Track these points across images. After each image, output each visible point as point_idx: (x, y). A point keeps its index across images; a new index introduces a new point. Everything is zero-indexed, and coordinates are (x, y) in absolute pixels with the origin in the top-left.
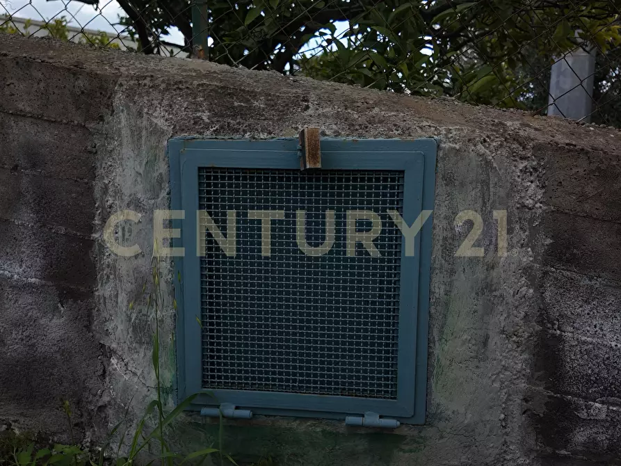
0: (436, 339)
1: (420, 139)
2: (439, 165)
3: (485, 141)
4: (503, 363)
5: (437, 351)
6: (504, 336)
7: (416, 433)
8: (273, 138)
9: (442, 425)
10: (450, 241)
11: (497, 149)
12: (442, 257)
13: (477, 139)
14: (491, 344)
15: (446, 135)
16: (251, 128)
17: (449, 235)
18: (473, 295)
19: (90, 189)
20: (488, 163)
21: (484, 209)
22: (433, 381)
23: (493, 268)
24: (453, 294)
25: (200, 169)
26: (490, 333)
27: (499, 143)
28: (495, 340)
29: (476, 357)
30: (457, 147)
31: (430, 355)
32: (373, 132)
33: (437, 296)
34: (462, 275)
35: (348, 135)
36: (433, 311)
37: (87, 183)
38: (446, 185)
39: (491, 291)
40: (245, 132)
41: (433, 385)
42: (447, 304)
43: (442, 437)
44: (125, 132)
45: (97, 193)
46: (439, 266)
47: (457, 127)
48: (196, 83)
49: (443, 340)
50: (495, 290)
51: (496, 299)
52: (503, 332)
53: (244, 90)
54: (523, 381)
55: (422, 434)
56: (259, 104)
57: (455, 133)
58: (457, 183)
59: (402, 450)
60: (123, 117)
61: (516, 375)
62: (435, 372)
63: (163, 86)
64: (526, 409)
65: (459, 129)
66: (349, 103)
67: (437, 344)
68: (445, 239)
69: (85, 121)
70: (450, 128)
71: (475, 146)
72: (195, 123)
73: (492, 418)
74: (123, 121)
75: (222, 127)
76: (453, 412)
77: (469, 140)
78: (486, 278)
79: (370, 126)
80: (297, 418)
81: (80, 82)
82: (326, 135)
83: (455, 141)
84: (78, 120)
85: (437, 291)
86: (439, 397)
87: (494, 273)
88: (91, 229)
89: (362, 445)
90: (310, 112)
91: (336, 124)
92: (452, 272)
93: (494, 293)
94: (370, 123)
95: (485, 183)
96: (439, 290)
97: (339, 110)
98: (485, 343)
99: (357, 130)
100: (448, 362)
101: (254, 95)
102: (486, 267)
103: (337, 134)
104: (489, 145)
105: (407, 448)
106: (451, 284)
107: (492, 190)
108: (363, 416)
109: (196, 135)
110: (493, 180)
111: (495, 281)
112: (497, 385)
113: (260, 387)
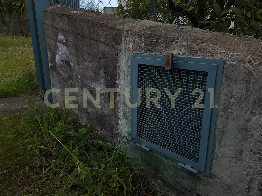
0: (217, 145)
1: (216, 59)
2: (224, 71)
3: (251, 61)
4: (250, 164)
5: (217, 150)
6: (252, 153)
7: (205, 178)
8: (161, 55)
9: (216, 180)
10: (227, 105)
11: (257, 66)
12: (223, 111)
13: (246, 60)
14: (244, 155)
15: (230, 57)
16: (156, 51)
17: (227, 102)
18: (237, 131)
19: (116, 67)
20: (250, 73)
21: (247, 93)
22: (214, 162)
23: (248, 121)
24: (226, 128)
25: (139, 64)
26: (244, 149)
27: (259, 63)
28: (246, 154)
29: (236, 158)
30: (234, 63)
31: (213, 151)
32: (199, 54)
33: (219, 128)
34: (232, 121)
35: (188, 55)
36: (216, 133)
37: (115, 65)
38: (228, 80)
39: (246, 131)
40: (153, 52)
41: (214, 163)
42: (223, 132)
43: (216, 185)
44: (123, 49)
45: (118, 68)
46: (221, 115)
47: (239, 54)
48: (143, 32)
49: (220, 147)
50: (249, 131)
51: (249, 135)
52: (251, 151)
53: (157, 35)
54: (261, 176)
55: (208, 180)
56: (160, 41)
57: (236, 56)
58: (233, 80)
59: (200, 183)
60: (123, 44)
61: (257, 172)
62: (215, 158)
63: (134, 34)
64: (261, 188)
65: (239, 55)
66: (195, 40)
67: (217, 147)
68: (225, 104)
69: (115, 45)
70: (234, 54)
71: (244, 63)
72: (139, 48)
73: (241, 186)
74: (123, 46)
75: (147, 50)
76: (222, 177)
77: (242, 61)
78: (245, 125)
79: (199, 51)
80: (164, 157)
81: (114, 32)
82: (180, 55)
83: (234, 61)
84: (114, 44)
85: (219, 125)
86: (216, 168)
87: (249, 124)
88: (116, 79)
89: (185, 175)
90: (178, 44)
91: (185, 50)
92: (227, 119)
93: (248, 133)
94: (199, 50)
95: (248, 82)
96: (220, 125)
97: (189, 43)
98: (241, 153)
99: (193, 53)
100: (221, 156)
101: (160, 37)
102: (245, 120)
103: (184, 54)
104: (253, 63)
105: (202, 183)
106: (226, 124)
107: (251, 85)
108: (185, 165)
109: (139, 52)
110: (252, 80)
111: (249, 127)
112: (245, 173)
113: (153, 142)
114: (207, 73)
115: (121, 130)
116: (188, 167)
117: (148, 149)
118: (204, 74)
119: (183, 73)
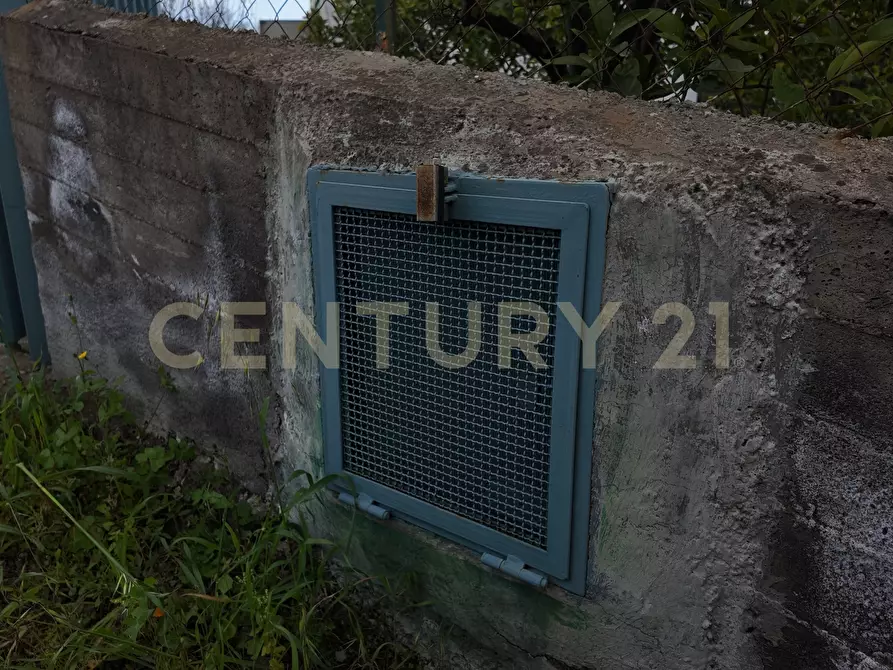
0: (603, 483)
1: (586, 182)
2: (612, 226)
3: (697, 188)
4: (712, 546)
5: (603, 501)
6: (717, 505)
7: (573, 603)
8: (408, 171)
9: (608, 605)
10: (628, 344)
11: (717, 203)
12: (615, 366)
13: (684, 185)
14: (692, 512)
15: (632, 176)
16: (389, 158)
17: (628, 335)
18: (665, 431)
19: (262, 219)
20: (696, 229)
21: (689, 300)
22: (596, 542)
23: (700, 396)
24: (630, 424)
25: (335, 208)
26: (691, 496)
27: (723, 193)
28: (698, 508)
29: (666, 525)
30: (643, 197)
31: (592, 504)
32: (530, 167)
33: (606, 423)
34: (647, 399)
35: (496, 171)
36: (598, 443)
37: (259, 212)
38: (625, 257)
39: (696, 432)
40: (381, 162)
41: (597, 546)
42: (621, 437)
43: (609, 622)
44: (283, 155)
45: (268, 226)
46: (609, 379)
47: (658, 163)
48: (346, 92)
49: (613, 488)
50: (703, 432)
51: (704, 445)
52: (714, 499)
53: (394, 102)
54: (749, 582)
55: (582, 608)
56: (406, 122)
57: (649, 173)
58: (642, 256)
59: (560, 620)
60: (281, 133)
61: (735, 569)
62: (599, 529)
63: (315, 97)
64: (750, 625)
65: (659, 167)
66: (520, 120)
67: (604, 493)
68: (620, 339)
69: (255, 138)
70: (645, 164)
71: (676, 196)
72: (334, 148)
73: (689, 621)
74: (280, 142)
75: (360, 155)
76: (624, 593)
77: (669, 187)
78: (688, 409)
79: (530, 157)
80: (436, 536)
81: (248, 91)
82: (470, 171)
83: (642, 189)
84: (249, 138)
85: (605, 414)
86: (604, 566)
87: (702, 405)
88: (264, 266)
89: (510, 595)
90: (462, 134)
91: (485, 154)
92: (631, 391)
93: (701, 436)
94: (531, 154)
95: (692, 259)
96: (610, 416)
97: (500, 131)
98: (682, 507)
99: (511, 163)
100: (619, 522)
101: (403, 108)
102: (687, 393)
103: (483, 169)
104: (704, 195)
105: (566, 619)
106: (628, 408)
107: (703, 271)
108: (505, 558)
109: (333, 165)
110: (705, 254)
111: (703, 417)
112: (700, 575)
113: (397, 487)
114: (558, 232)
115: (292, 449)
116: (514, 567)
117: (380, 512)
118: (552, 237)
119: (482, 236)
